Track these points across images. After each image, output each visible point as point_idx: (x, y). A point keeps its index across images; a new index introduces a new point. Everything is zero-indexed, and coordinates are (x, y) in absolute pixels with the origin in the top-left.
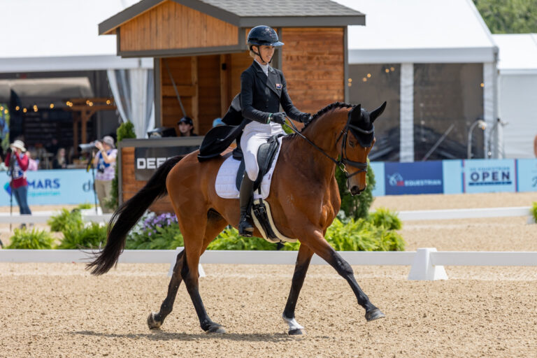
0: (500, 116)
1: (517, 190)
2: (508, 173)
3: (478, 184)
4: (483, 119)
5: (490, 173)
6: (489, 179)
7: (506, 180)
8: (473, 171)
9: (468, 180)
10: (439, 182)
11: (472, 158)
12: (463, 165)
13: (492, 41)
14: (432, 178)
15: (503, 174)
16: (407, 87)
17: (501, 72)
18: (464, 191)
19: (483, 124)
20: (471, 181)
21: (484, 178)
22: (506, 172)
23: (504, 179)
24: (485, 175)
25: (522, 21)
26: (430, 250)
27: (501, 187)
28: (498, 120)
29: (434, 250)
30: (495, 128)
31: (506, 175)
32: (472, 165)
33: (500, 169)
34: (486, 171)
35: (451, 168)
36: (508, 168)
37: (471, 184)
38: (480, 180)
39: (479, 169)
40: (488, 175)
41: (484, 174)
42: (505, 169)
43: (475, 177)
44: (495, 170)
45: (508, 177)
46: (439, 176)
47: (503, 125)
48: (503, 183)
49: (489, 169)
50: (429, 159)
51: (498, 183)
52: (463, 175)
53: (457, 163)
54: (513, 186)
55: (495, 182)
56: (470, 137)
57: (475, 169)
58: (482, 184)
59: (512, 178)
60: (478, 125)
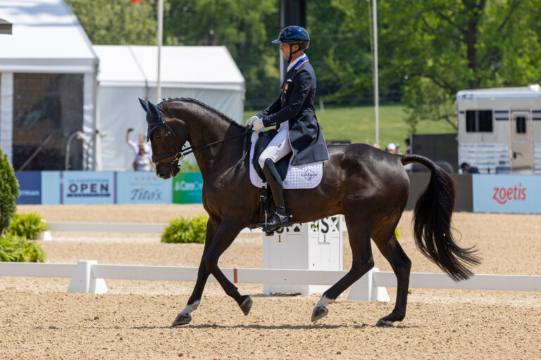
0: (98, 127)
1: (115, 202)
2: (107, 185)
3: (76, 195)
4: (82, 130)
5: (89, 184)
6: (88, 191)
7: (104, 192)
8: (72, 183)
9: (66, 191)
10: (37, 193)
11: (71, 169)
12: (62, 176)
13: (93, 51)
14: (31, 189)
15: (102, 186)
16: (6, 97)
17: (101, 84)
18: (62, 202)
19: (81, 135)
20: (69, 192)
21: (82, 189)
22: (105, 184)
23: (102, 191)
24: (84, 187)
25: (103, 32)
26: (91, 263)
27: (99, 199)
28: (97, 132)
29: (95, 263)
30: (94, 139)
31: (105, 188)
32: (70, 176)
33: (98, 180)
34: (84, 183)
35: (49, 179)
36: (107, 180)
37: (69, 195)
38: (79, 192)
39: (78, 181)
40: (87, 186)
41: (82, 185)
42: (103, 180)
43: (73, 188)
44: (94, 182)
45: (106, 189)
46: (38, 187)
47: (102, 136)
48: (102, 195)
49: (88, 181)
50: (26, 169)
51: (97, 195)
52: (62, 186)
53: (56, 174)
54: (111, 198)
55: (94, 194)
56: (68, 148)
57: (73, 180)
58: (80, 195)
59: (111, 191)
60: (77, 135)
